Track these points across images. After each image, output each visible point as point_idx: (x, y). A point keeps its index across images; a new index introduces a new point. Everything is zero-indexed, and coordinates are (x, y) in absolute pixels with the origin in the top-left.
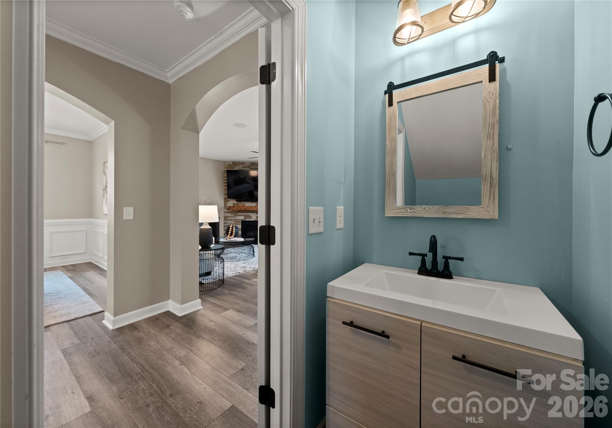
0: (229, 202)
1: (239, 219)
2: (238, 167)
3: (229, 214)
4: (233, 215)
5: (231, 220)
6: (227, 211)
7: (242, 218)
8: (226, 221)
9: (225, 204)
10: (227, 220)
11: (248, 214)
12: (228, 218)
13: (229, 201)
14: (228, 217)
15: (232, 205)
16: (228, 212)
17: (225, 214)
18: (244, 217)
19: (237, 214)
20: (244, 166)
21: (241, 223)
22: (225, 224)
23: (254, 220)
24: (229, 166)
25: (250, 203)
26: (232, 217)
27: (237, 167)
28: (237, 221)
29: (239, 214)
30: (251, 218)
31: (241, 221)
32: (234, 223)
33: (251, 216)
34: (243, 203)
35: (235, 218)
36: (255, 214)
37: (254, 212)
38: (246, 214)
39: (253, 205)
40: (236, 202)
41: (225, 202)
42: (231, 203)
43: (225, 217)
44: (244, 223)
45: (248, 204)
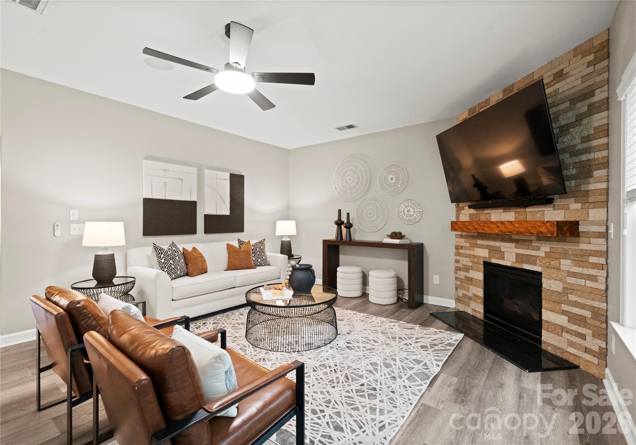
0: (461, 212)
1: (480, 257)
3: (463, 242)
4: (468, 244)
5: (466, 256)
6: (460, 233)
7: (483, 253)
8: (458, 258)
9: (458, 216)
10: (459, 254)
11: (497, 244)
12: (461, 251)
13: (463, 209)
14: (462, 247)
15: (469, 219)
16: (461, 236)
17: (457, 239)
18: (489, 253)
19: (475, 242)
21: (482, 266)
22: (457, 265)
23: (509, 264)
25: (502, 211)
26: (467, 248)
29: (479, 241)
30: (503, 258)
31: (482, 262)
32: (471, 264)
33: (502, 249)
34: (486, 211)
35: (471, 253)
36: (513, 245)
37: (511, 240)
38: (492, 243)
39: (509, 216)
40: (474, 211)
41: (458, 211)
42: (467, 212)
43: (457, 248)
44: (489, 268)
45: (496, 215)
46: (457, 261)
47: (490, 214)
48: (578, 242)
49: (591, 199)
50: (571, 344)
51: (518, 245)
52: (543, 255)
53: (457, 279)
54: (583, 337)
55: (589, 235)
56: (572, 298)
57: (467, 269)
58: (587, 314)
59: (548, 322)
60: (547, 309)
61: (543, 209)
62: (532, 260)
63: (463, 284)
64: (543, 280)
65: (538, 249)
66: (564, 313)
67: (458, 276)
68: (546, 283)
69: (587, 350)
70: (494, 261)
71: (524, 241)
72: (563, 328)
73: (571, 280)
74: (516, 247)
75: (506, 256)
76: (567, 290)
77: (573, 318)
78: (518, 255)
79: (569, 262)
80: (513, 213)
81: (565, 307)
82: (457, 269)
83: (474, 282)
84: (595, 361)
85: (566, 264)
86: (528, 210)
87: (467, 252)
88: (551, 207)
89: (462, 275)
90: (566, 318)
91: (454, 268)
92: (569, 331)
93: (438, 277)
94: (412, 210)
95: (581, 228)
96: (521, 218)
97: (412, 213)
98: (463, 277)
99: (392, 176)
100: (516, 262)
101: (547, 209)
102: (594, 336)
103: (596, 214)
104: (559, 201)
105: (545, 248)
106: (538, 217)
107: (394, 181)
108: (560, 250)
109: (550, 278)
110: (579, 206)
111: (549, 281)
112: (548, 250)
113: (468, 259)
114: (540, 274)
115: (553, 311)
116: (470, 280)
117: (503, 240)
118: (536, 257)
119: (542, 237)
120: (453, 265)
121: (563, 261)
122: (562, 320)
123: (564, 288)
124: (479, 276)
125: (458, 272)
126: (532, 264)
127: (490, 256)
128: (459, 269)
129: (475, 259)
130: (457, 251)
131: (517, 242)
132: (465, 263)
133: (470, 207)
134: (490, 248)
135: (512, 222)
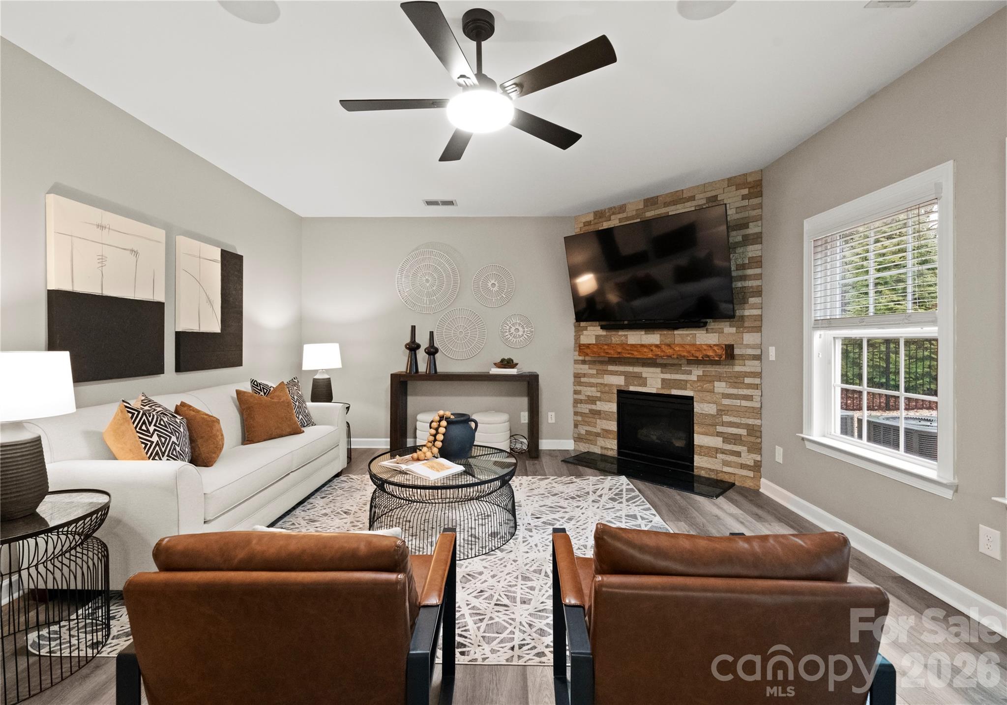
0: (585, 332)
1: (612, 385)
2: (608, 222)
3: (585, 369)
4: (594, 372)
5: (591, 385)
6: (581, 358)
7: (618, 381)
8: (578, 388)
9: (577, 338)
10: (580, 384)
11: (637, 369)
12: (583, 380)
13: (586, 328)
14: (585, 375)
15: (596, 342)
16: (584, 362)
17: (577, 366)
18: (626, 380)
19: (605, 367)
21: (615, 396)
22: (576, 396)
23: (654, 391)
24: (585, 227)
25: (643, 333)
26: (592, 376)
27: (605, 223)
28: (607, 388)
29: (611, 368)
30: (645, 385)
31: (615, 392)
32: (598, 394)
33: (644, 375)
35: (600, 381)
36: (658, 370)
37: (655, 366)
38: (630, 369)
39: (653, 338)
40: (603, 333)
41: (578, 331)
42: (592, 333)
43: (577, 376)
44: (624, 397)
45: (635, 338)
46: (576, 393)
47: (626, 336)
48: (733, 365)
49: (746, 324)
50: (726, 463)
51: (664, 370)
52: (695, 379)
53: (576, 413)
54: (738, 454)
55: (743, 357)
56: (726, 418)
57: (592, 400)
58: (743, 432)
59: (701, 447)
60: (699, 433)
61: (695, 332)
62: (682, 384)
63: (587, 419)
64: (695, 404)
65: (690, 373)
66: (719, 434)
67: (580, 410)
68: (698, 408)
69: (743, 466)
70: (632, 389)
71: (670, 365)
72: (717, 450)
73: (726, 402)
74: (662, 372)
75: (649, 382)
76: (721, 412)
77: (727, 438)
78: (663, 380)
79: (723, 384)
80: (659, 335)
81: (720, 429)
82: (577, 402)
83: (603, 415)
84: (751, 474)
85: (720, 387)
86: (676, 332)
87: (593, 380)
88: (704, 330)
89: (585, 408)
90: (721, 439)
91: (571, 401)
92: (723, 452)
93: (553, 414)
94: (521, 329)
95: (737, 351)
96: (668, 341)
97: (520, 333)
98: (587, 411)
99: (493, 282)
100: (663, 388)
101: (699, 332)
102: (749, 451)
103: (749, 338)
104: (713, 325)
105: (697, 372)
106: (689, 341)
107: (496, 289)
108: (714, 373)
109: (703, 401)
110: (733, 330)
111: (702, 405)
112: (700, 373)
113: (594, 389)
114: (691, 398)
115: (706, 434)
116: (597, 413)
117: (645, 365)
118: (686, 381)
119: (695, 361)
120: (570, 398)
121: (716, 384)
122: (717, 442)
123: (718, 410)
124: (612, 407)
125: (579, 405)
126: (681, 389)
127: (627, 383)
128: (581, 401)
129: (604, 388)
130: (578, 380)
131: (664, 366)
132: (589, 394)
133: (603, 327)
134: (626, 375)
135: (657, 346)
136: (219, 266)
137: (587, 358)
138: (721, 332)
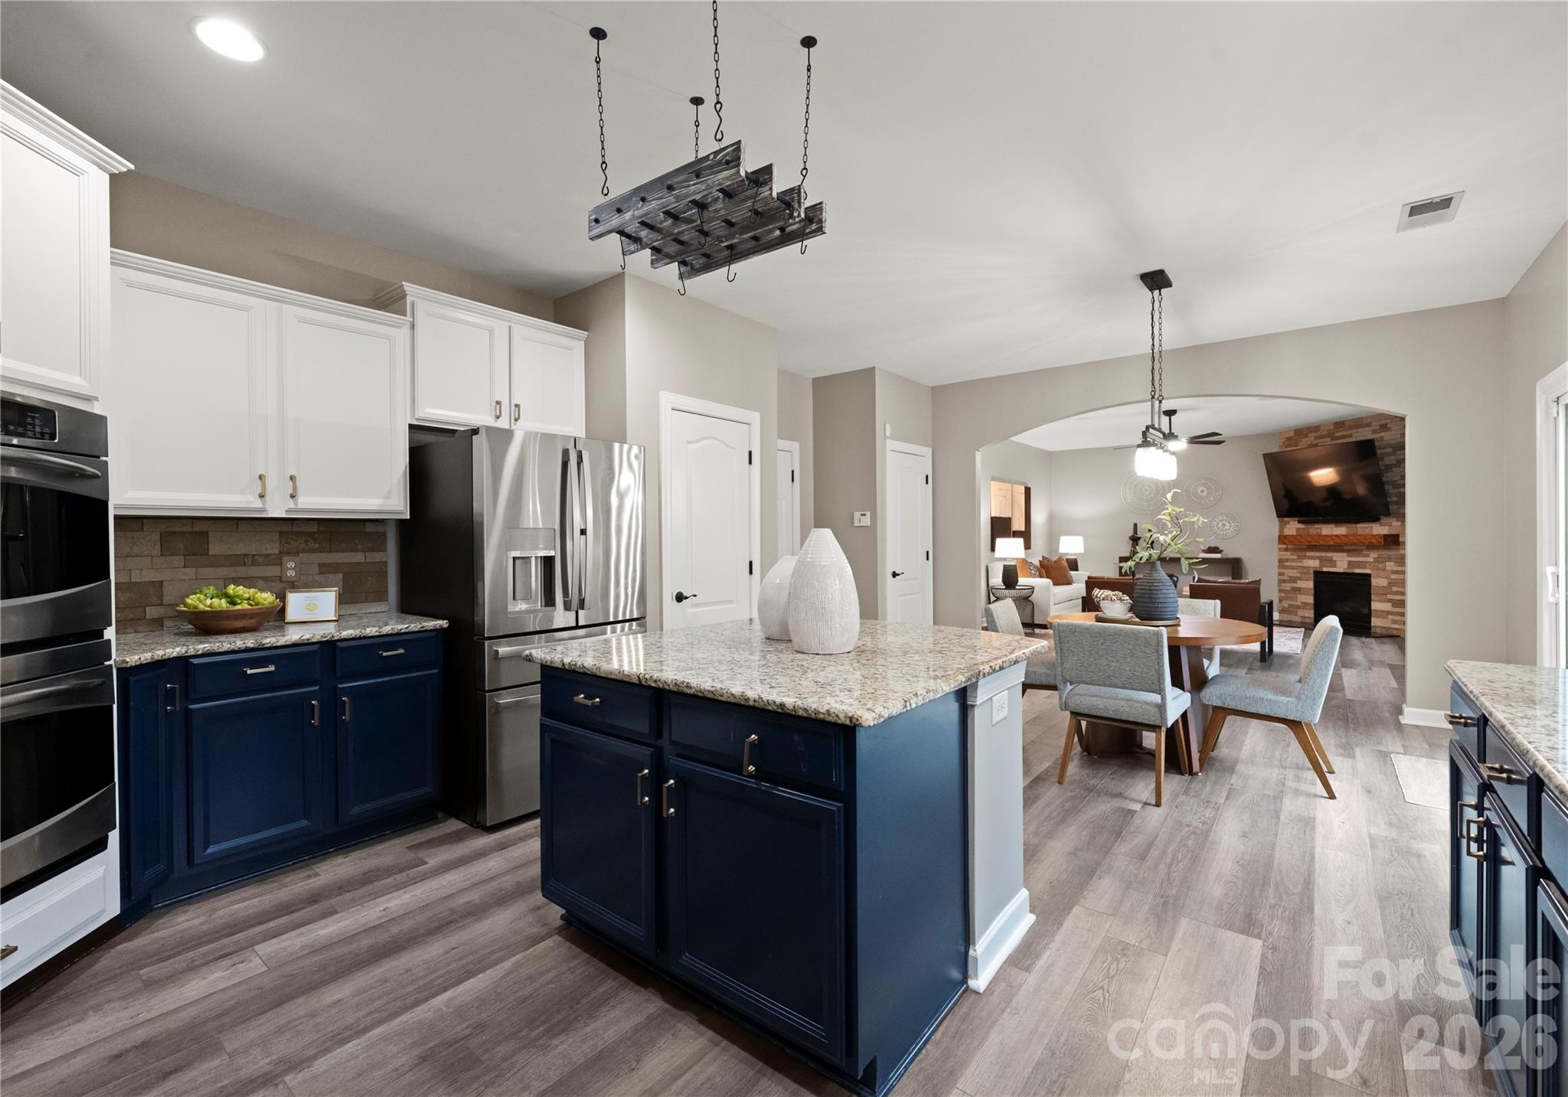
0: (1288, 526)
1: (1309, 567)
2: (1307, 439)
3: (1287, 555)
4: (1295, 557)
5: (1292, 568)
6: (1284, 546)
7: (1314, 564)
8: (1282, 571)
9: (1281, 530)
10: (1283, 567)
11: (1329, 554)
12: (1286, 564)
13: (1288, 523)
14: (1287, 560)
15: (1295, 533)
16: (1286, 550)
17: (1281, 553)
18: (1320, 562)
19: (1303, 553)
20: (1319, 434)
21: (1312, 576)
22: (1281, 577)
23: (1342, 571)
24: (1289, 442)
25: (1333, 526)
26: (1294, 561)
27: (1303, 440)
28: (1305, 570)
29: (1308, 554)
30: (1335, 566)
31: (1312, 572)
32: (1299, 575)
33: (1334, 559)
34: (1316, 526)
35: (1300, 564)
36: (1345, 554)
37: (1342, 551)
38: (1323, 554)
39: (1341, 530)
40: (1301, 526)
41: (1282, 526)
42: (1293, 527)
43: (1281, 561)
44: (1319, 577)
45: (1328, 530)
46: (1280, 574)
47: (1320, 528)
48: (1399, 549)
51: (1350, 554)
52: (1372, 560)
53: (1280, 591)
56: (1395, 589)
57: (1294, 580)
59: (1376, 611)
60: (1376, 601)
61: (1370, 525)
62: (1362, 565)
63: (1289, 595)
64: (1372, 579)
65: (1368, 556)
66: (1389, 601)
67: (1283, 588)
68: (1374, 582)
70: (1325, 569)
71: (1354, 550)
72: (1388, 613)
74: (1348, 556)
75: (1338, 564)
76: (1390, 584)
78: (1349, 562)
79: (1392, 564)
80: (1345, 528)
81: (1389, 597)
82: (1281, 582)
83: (1302, 592)
85: (1389, 565)
86: (1359, 525)
87: (1294, 564)
88: (1378, 524)
89: (1288, 586)
90: (1390, 604)
91: (1277, 581)
94: (1227, 524)
95: (1401, 539)
96: (1353, 532)
97: (1227, 527)
98: (1289, 589)
100: (1348, 568)
101: (1375, 525)
104: (1384, 520)
105: (1373, 555)
106: (1367, 531)
108: (1384, 555)
109: (1378, 577)
110: (1399, 523)
111: (1376, 580)
112: (1376, 556)
113: (1295, 571)
114: (1369, 575)
115: (1380, 601)
116: (1299, 590)
117: (1335, 551)
118: (1366, 562)
119: (1372, 547)
120: (1276, 578)
121: (1387, 563)
123: (1389, 583)
124: (1310, 584)
125: (1283, 584)
126: (1362, 568)
127: (1321, 565)
128: (1284, 581)
129: (1304, 570)
130: (1282, 564)
131: (1348, 551)
132: (1291, 575)
133: (1299, 522)
134: (1320, 559)
135: (1345, 535)
136: (1024, 495)
137: (1289, 547)
138: (1390, 525)
